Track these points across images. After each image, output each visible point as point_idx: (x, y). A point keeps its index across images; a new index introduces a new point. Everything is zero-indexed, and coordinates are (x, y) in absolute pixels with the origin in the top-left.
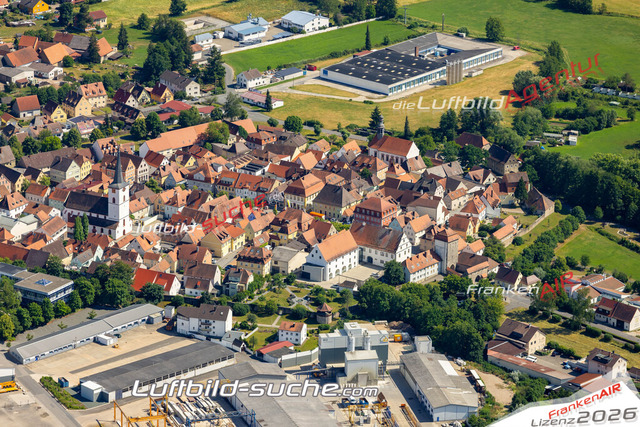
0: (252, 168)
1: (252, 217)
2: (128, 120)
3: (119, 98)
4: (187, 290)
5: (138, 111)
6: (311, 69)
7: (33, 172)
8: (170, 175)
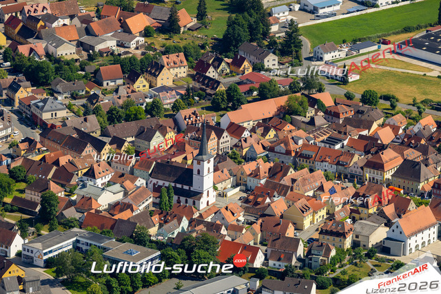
0: (332, 141)
1: (332, 191)
2: (209, 91)
3: (199, 69)
4: (271, 263)
5: (218, 83)
6: (385, 43)
7: (118, 142)
8: (252, 147)
